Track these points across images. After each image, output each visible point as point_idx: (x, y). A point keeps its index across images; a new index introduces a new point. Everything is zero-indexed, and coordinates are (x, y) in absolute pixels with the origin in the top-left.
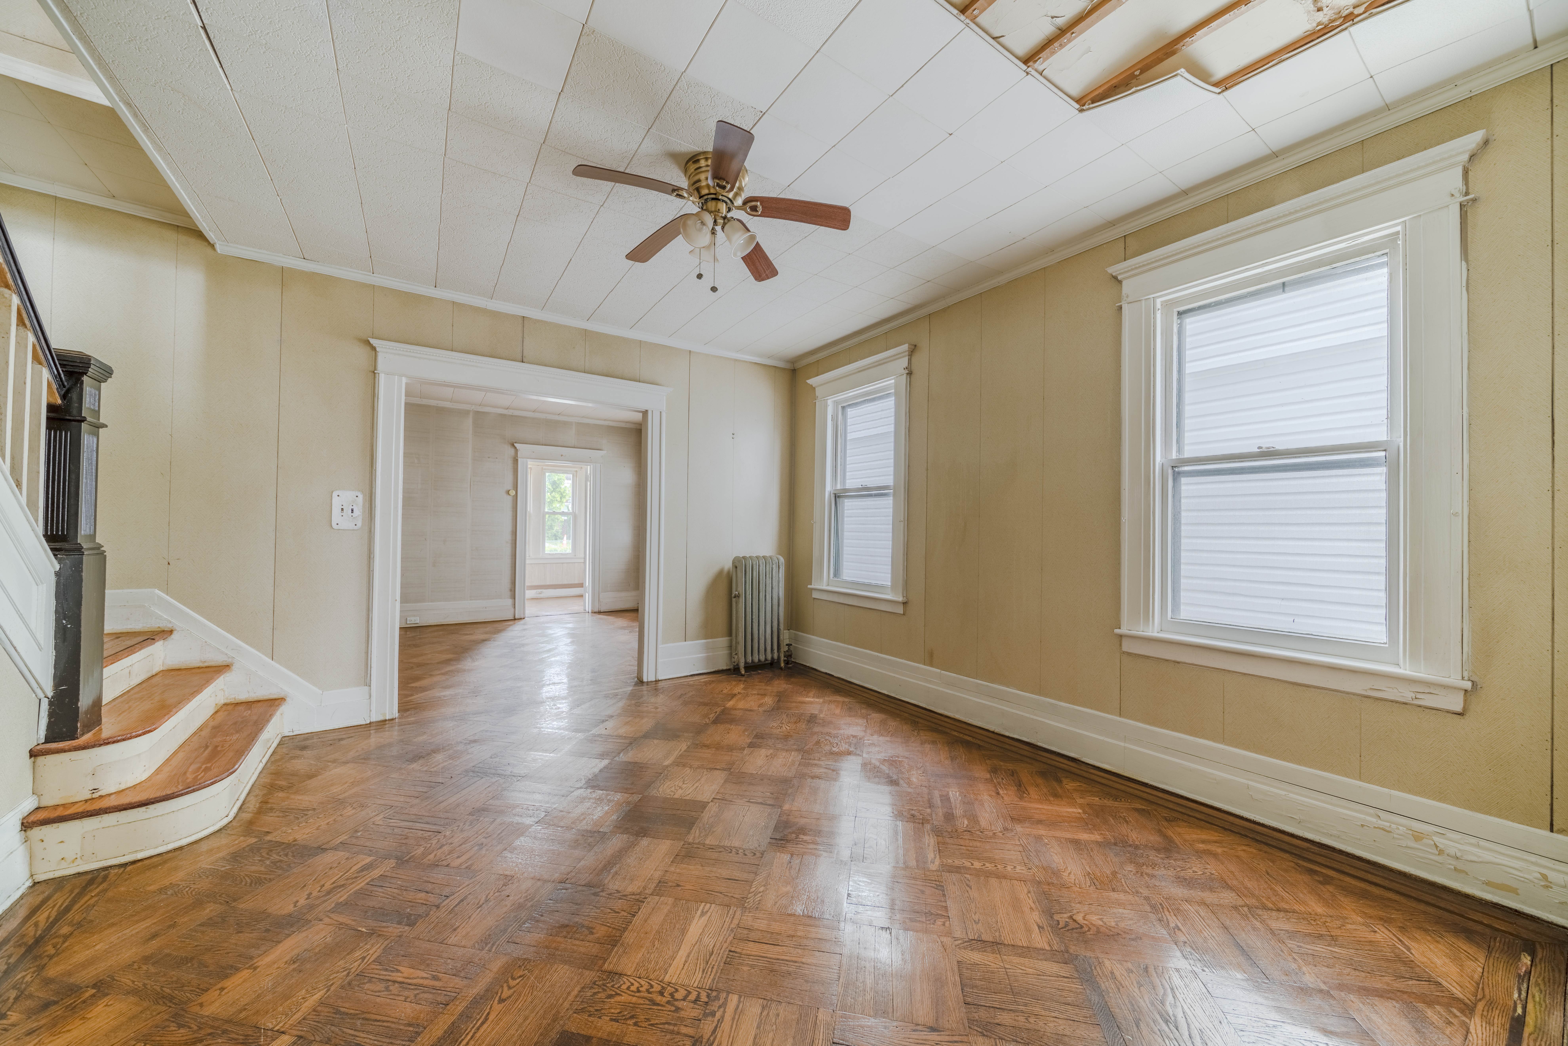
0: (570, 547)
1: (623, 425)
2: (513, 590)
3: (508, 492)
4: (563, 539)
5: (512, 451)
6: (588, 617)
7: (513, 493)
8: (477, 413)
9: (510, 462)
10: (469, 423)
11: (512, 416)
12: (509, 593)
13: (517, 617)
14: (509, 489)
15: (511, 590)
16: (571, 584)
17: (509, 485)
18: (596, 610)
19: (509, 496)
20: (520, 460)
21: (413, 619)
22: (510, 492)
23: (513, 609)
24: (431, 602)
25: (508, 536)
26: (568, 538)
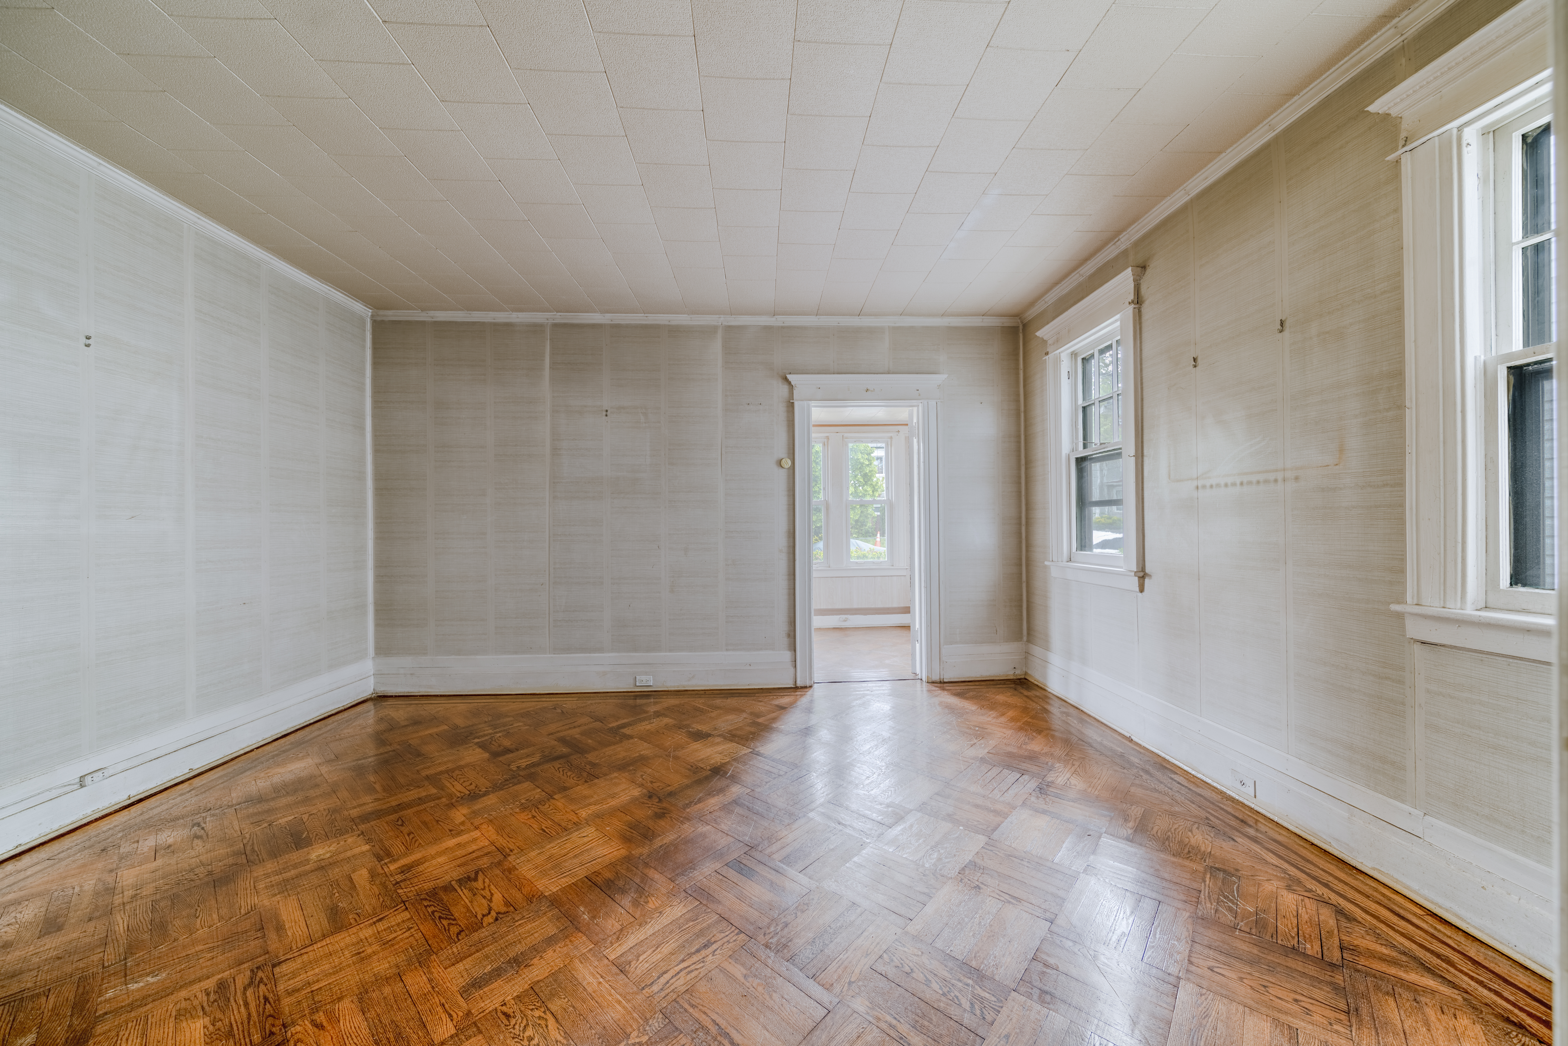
0: (884, 549)
1: (977, 322)
2: (792, 635)
3: (779, 463)
4: (876, 535)
5: (784, 389)
6: (921, 690)
7: (787, 463)
8: (729, 329)
9: (781, 410)
10: (716, 347)
11: (783, 327)
12: (785, 641)
13: (799, 684)
14: (781, 456)
15: (789, 636)
16: (888, 609)
17: (780, 450)
18: (936, 678)
19: (782, 470)
20: (797, 404)
21: (644, 678)
22: (783, 462)
23: (792, 670)
24: (670, 651)
25: (782, 541)
26: (883, 535)
